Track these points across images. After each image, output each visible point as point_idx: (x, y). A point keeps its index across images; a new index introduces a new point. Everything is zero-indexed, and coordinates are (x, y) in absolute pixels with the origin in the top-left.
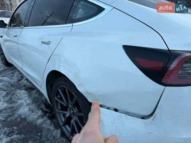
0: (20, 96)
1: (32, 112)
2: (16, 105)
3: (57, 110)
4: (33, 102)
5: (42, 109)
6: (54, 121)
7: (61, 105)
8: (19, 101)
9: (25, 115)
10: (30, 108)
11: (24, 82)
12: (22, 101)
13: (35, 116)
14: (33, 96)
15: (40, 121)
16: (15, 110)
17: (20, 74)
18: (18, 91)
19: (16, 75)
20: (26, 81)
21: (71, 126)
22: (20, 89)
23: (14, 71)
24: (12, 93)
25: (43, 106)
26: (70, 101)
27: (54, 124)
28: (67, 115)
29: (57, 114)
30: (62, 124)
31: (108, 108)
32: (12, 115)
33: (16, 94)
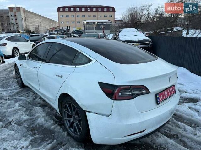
0: (36, 111)
1: (47, 121)
2: (34, 117)
3: (65, 118)
4: (46, 115)
5: (53, 120)
6: (62, 127)
7: (68, 114)
8: (36, 114)
9: (42, 123)
10: (45, 119)
11: (38, 100)
12: (39, 114)
13: (50, 124)
14: (47, 111)
15: (53, 127)
16: (35, 120)
17: (34, 94)
18: (35, 108)
19: (31, 96)
20: (40, 99)
21: (74, 128)
22: (36, 106)
23: (29, 92)
24: (30, 109)
25: (54, 117)
26: (73, 111)
27: (62, 129)
28: (71, 121)
29: (65, 121)
30: (68, 127)
31: (93, 113)
32: (33, 124)
33: (33, 110)
